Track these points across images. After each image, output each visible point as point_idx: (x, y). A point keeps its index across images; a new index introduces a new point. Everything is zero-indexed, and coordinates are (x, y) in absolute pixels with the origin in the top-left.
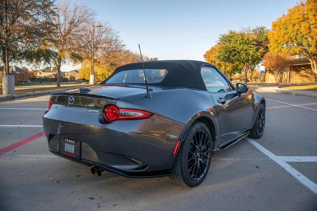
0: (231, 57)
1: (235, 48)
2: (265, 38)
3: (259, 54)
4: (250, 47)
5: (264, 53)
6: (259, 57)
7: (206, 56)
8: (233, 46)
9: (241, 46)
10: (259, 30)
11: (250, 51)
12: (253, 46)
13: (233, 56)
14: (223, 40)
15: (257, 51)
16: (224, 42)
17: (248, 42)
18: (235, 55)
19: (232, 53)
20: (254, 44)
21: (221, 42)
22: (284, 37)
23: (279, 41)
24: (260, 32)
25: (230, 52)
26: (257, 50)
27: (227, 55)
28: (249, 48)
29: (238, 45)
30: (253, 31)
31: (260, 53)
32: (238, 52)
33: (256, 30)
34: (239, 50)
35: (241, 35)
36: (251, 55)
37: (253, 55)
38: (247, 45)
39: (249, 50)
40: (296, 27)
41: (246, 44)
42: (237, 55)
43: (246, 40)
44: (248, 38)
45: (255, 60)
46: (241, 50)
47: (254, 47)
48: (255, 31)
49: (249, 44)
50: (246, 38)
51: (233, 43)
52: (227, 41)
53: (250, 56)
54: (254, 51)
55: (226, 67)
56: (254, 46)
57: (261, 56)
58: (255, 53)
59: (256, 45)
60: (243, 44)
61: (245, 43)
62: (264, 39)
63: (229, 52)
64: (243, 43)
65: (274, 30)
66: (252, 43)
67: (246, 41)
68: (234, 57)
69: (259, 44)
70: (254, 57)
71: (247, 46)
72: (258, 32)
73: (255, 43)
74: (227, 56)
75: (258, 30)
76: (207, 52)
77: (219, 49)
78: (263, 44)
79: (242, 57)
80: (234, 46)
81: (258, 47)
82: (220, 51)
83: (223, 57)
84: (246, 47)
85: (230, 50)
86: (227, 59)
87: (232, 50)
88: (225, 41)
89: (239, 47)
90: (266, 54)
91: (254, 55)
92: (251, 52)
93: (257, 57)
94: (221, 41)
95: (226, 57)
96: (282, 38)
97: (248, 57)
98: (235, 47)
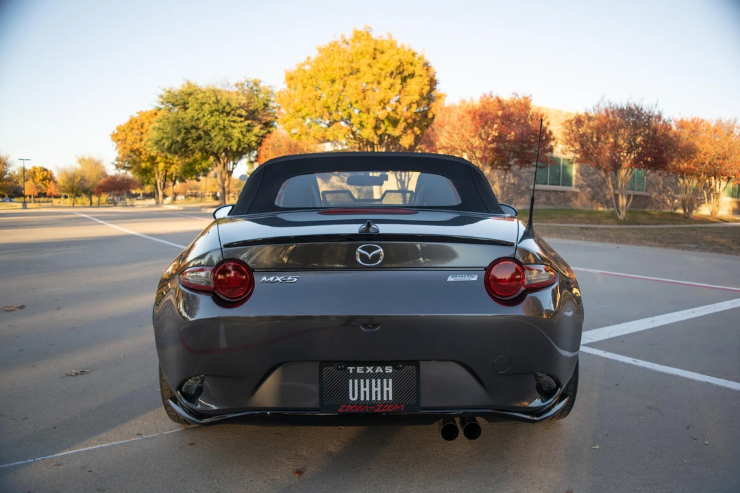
0: (189, 142)
1: (198, 121)
2: (262, 104)
3: (254, 138)
4: (234, 122)
5: (263, 137)
6: (254, 144)
7: (118, 138)
8: (193, 117)
9: (213, 119)
10: (250, 86)
11: (234, 131)
12: (239, 119)
13: (194, 140)
14: (168, 102)
15: (248, 131)
16: (171, 106)
17: (228, 109)
18: (199, 138)
19: (190, 133)
20: (240, 116)
21: (162, 106)
22: (313, 104)
23: (303, 113)
24: (252, 88)
25: (188, 131)
26: (249, 128)
27: (179, 139)
28: (232, 124)
29: (204, 116)
30: (237, 85)
31: (256, 136)
32: (207, 133)
33: (242, 85)
34: (209, 127)
35: (212, 92)
36: (236, 139)
37: (239, 140)
38: (227, 116)
39: (230, 129)
40: (338, 86)
41: (225, 114)
42: (203, 139)
43: (224, 105)
44: (229, 100)
45: (245, 151)
46: (213, 128)
47: (241, 122)
48: (240, 87)
49: (231, 115)
50: (224, 102)
51: (193, 110)
52: (176, 106)
53: (233, 143)
54: (242, 132)
55: (168, 165)
56: (243, 119)
57: (256, 142)
58: (244, 135)
59: (247, 119)
60: (218, 113)
61: (223, 112)
62: (260, 106)
63: (183, 131)
64: (217, 110)
65: (289, 86)
66: (238, 112)
67: (224, 108)
68: (195, 144)
69: (252, 115)
70: (242, 144)
71: (228, 118)
72: (246, 88)
73: (244, 113)
74: (180, 141)
75: (247, 85)
76: (118, 129)
77: (158, 122)
78: (260, 117)
79: (214, 143)
80: (195, 118)
81: (249, 122)
82: (161, 127)
83: (170, 141)
84: (224, 121)
85: (188, 125)
86: (180, 148)
87: (193, 127)
88: (173, 104)
89: (209, 121)
90: (267, 139)
91: (242, 140)
92: (236, 134)
93: (248, 145)
94: (163, 103)
95: (178, 142)
96: (311, 106)
97: (229, 142)
98: (198, 119)
